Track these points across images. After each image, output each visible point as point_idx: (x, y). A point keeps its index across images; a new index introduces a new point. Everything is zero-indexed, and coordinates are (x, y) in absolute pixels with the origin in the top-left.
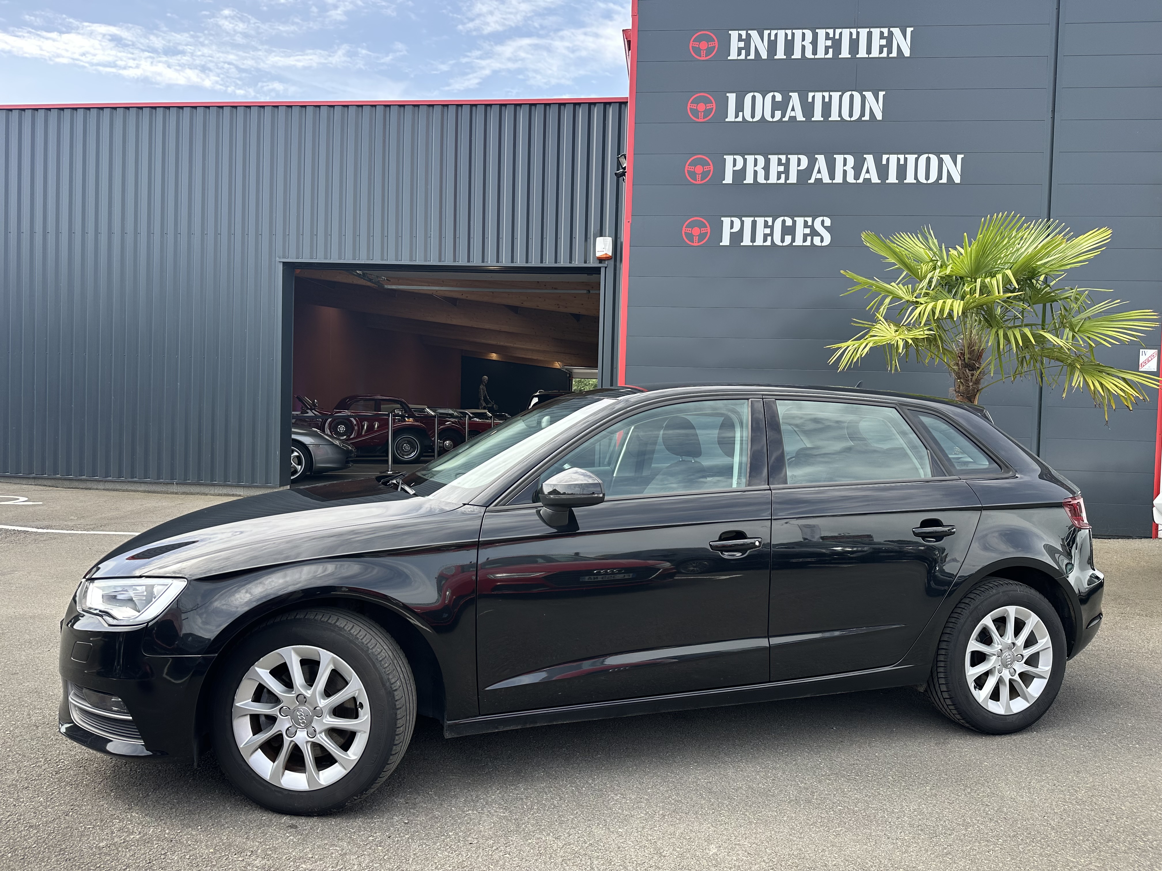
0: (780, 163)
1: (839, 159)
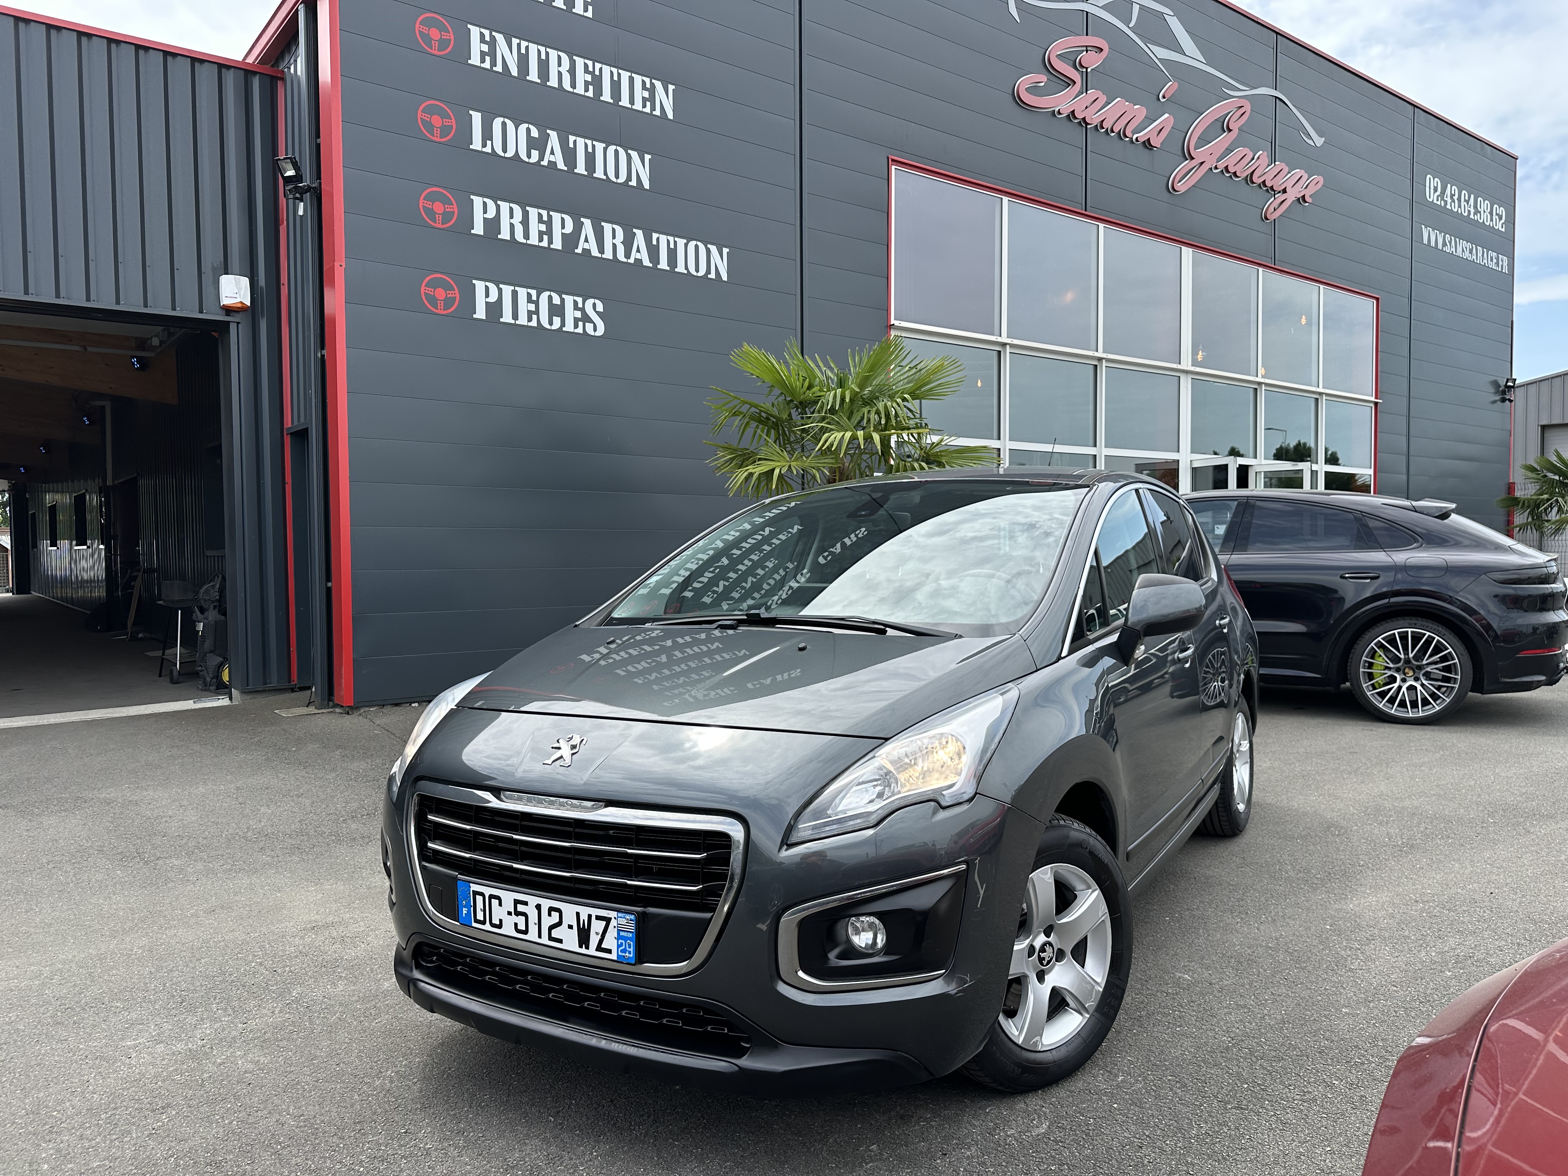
0: (540, 220)
1: (607, 227)
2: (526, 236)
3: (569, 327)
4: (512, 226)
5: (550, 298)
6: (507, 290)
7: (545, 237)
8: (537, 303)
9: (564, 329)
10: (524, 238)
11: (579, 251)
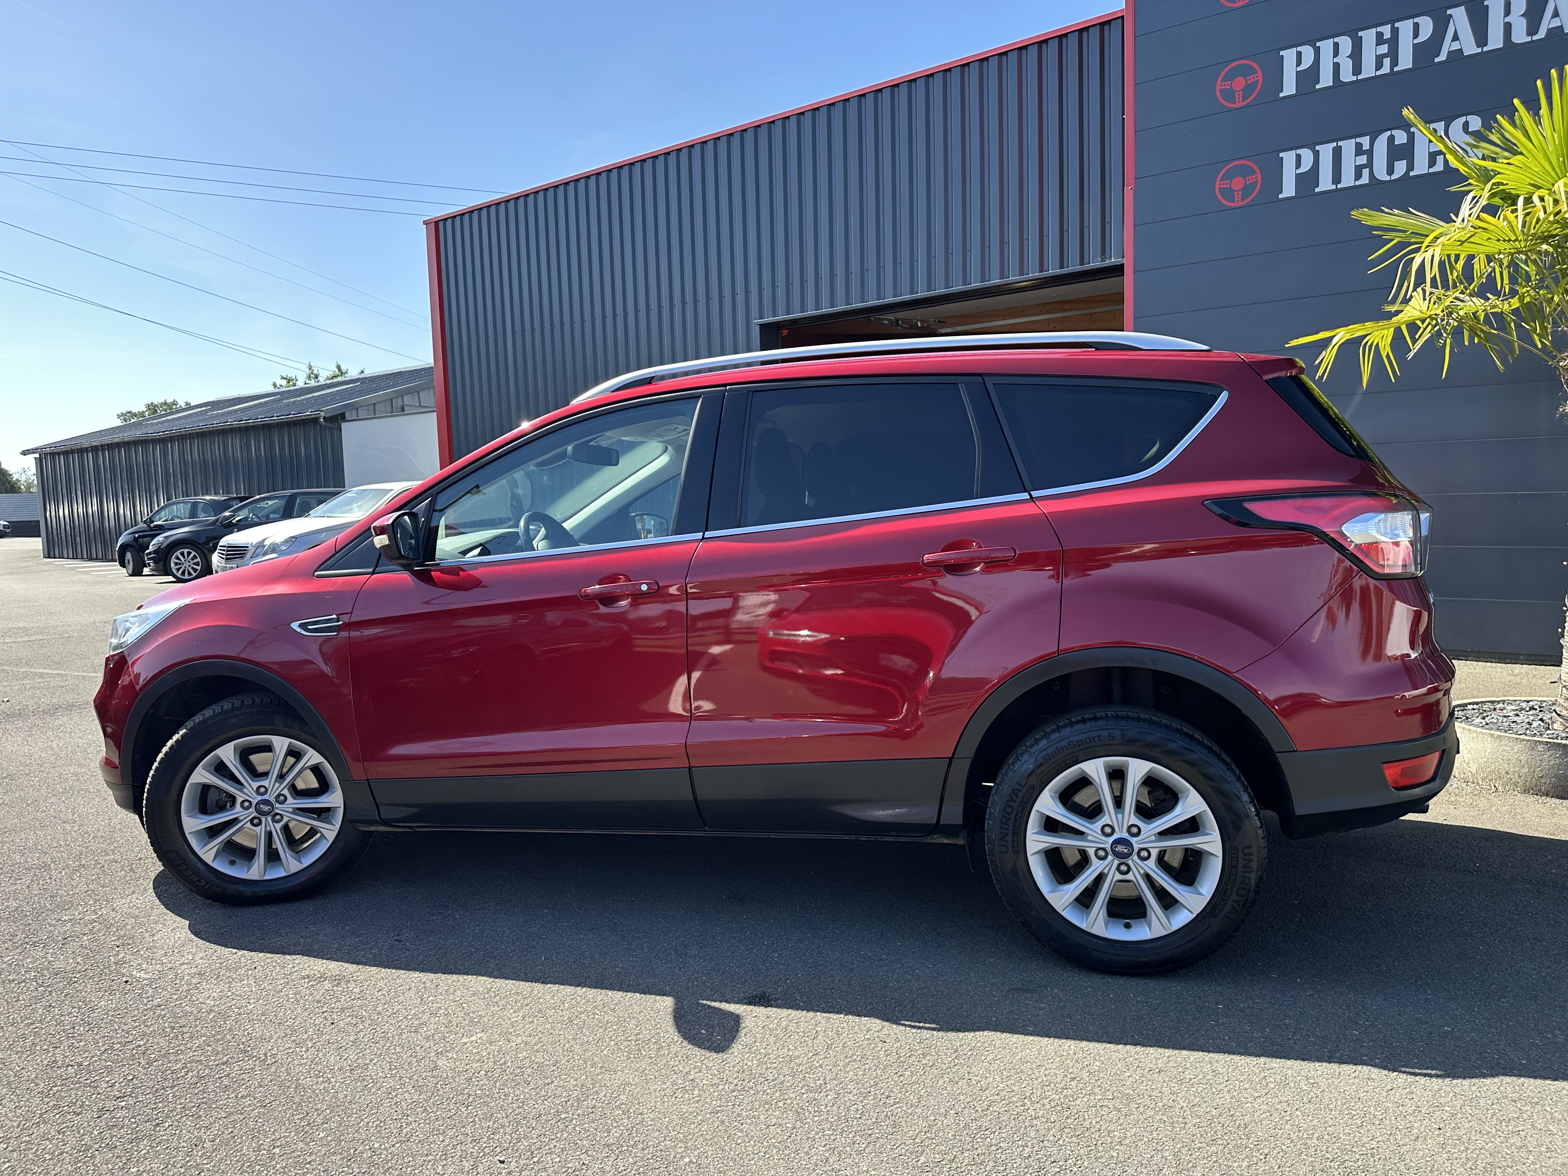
0: (1380, 39)
2: (1357, 70)
3: (1421, 167)
4: (1336, 66)
5: (1391, 139)
6: (1326, 151)
7: (1387, 61)
8: (1370, 153)
9: (1412, 174)
10: (1354, 75)
11: (1442, 57)
